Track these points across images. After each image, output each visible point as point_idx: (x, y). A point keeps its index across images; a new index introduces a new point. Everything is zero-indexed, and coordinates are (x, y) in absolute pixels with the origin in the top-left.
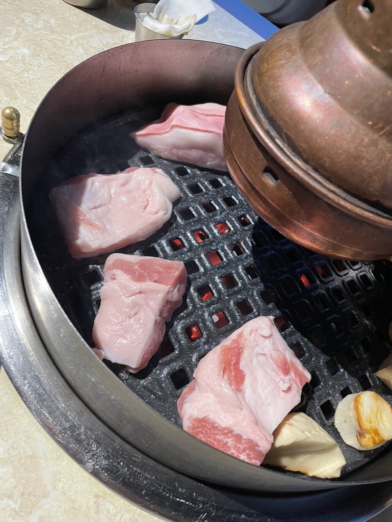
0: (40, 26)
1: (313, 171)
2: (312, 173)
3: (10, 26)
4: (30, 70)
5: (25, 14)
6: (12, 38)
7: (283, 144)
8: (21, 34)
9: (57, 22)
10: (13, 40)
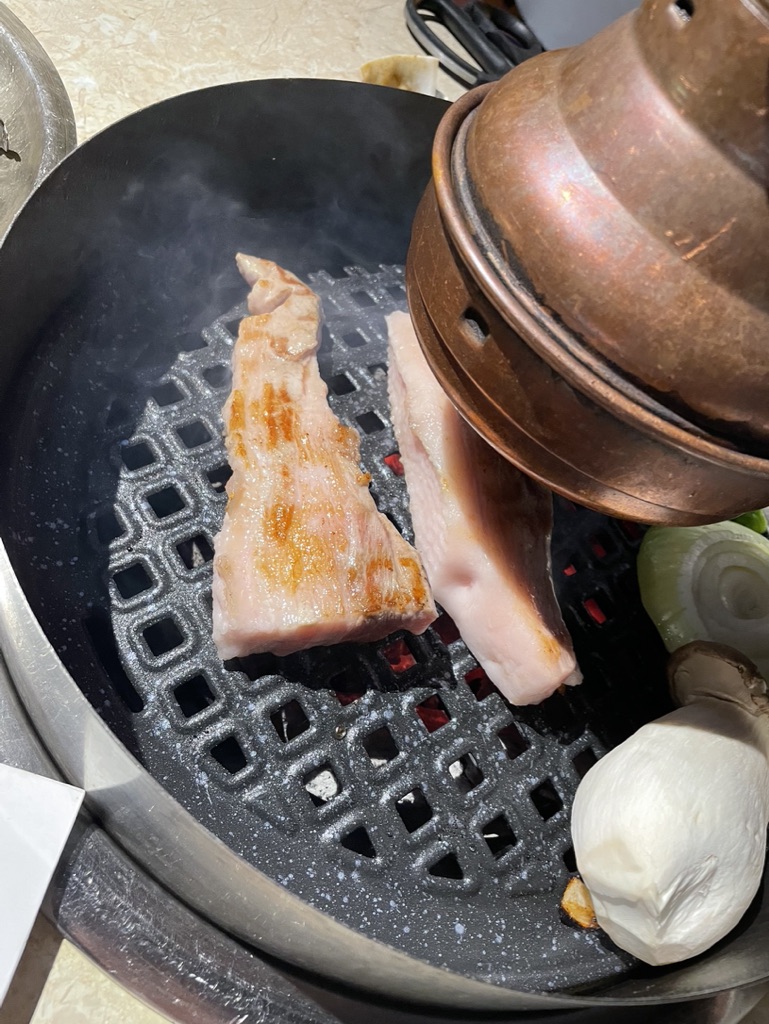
0: (127, 40)
1: (552, 320)
2: (548, 324)
3: (71, 34)
4: (89, 116)
5: (103, 15)
6: (69, 55)
7: (501, 263)
8: (87, 50)
9: (162, 38)
10: (69, 59)
